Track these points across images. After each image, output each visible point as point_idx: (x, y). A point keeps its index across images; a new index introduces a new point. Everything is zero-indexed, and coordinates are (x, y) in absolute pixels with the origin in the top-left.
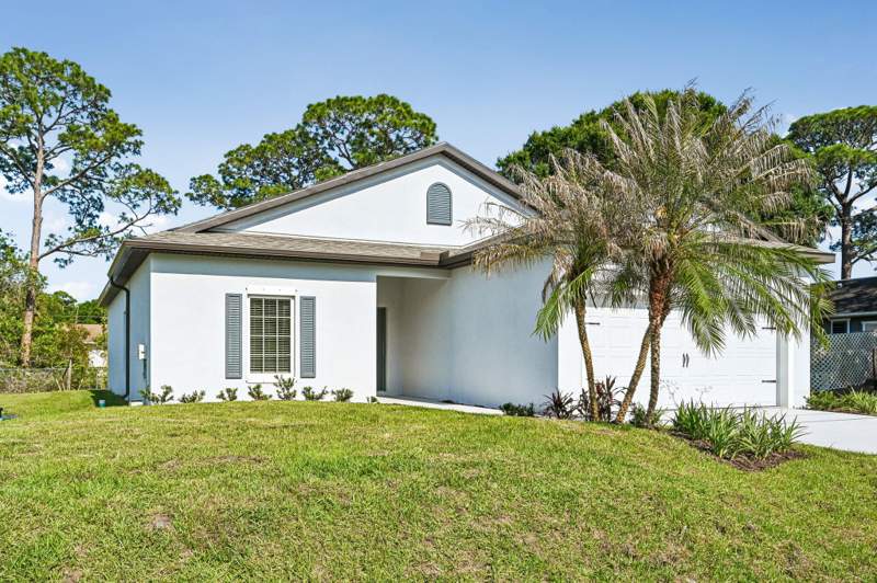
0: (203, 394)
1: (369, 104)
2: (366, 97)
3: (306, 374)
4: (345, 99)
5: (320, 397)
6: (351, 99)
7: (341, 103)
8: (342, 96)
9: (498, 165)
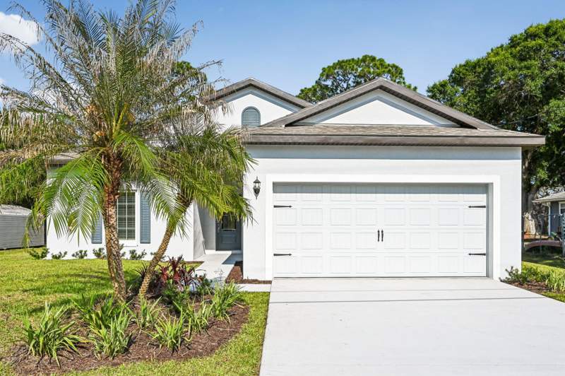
0: (66, 253)
1: (357, 62)
2: (356, 58)
3: (144, 241)
4: (343, 61)
5: (140, 257)
6: (347, 61)
7: (341, 64)
8: (341, 60)
9: (428, 91)
